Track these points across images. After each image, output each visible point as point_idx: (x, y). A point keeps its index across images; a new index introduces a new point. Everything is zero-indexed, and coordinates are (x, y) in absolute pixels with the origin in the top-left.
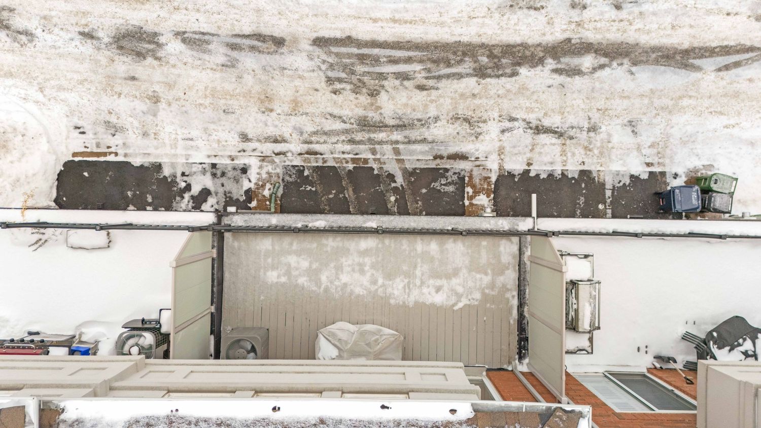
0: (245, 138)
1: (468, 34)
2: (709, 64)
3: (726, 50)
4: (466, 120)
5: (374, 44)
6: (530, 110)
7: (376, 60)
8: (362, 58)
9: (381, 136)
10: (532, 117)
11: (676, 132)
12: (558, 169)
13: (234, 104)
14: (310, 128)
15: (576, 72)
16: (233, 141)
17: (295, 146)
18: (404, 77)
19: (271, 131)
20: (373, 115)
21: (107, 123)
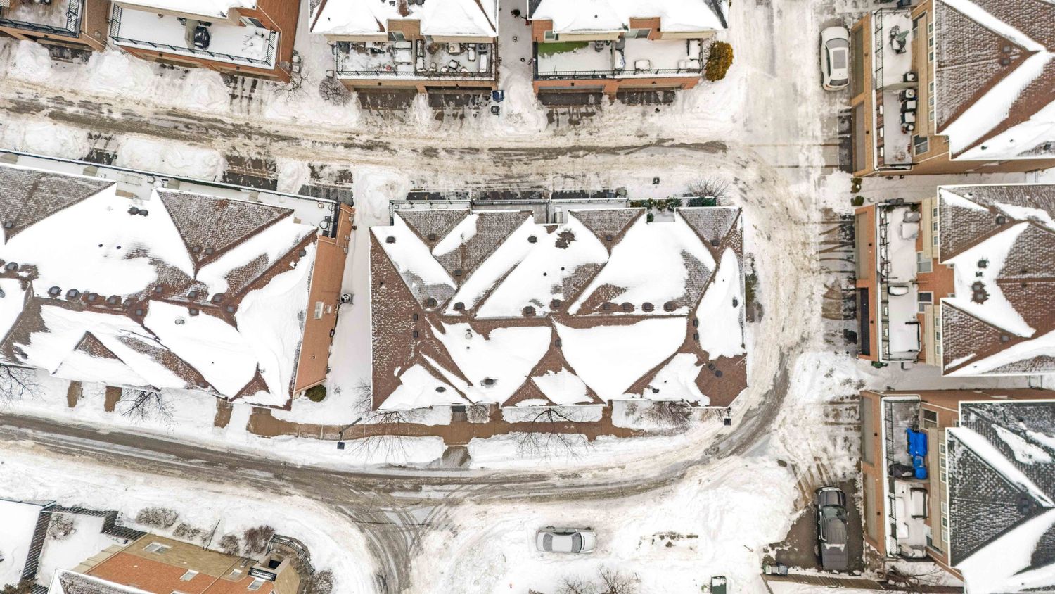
0: (467, 183)
1: (540, 145)
2: (622, 152)
3: (628, 148)
4: (541, 174)
5: (509, 149)
6: (563, 170)
7: (510, 155)
8: (505, 154)
9: (513, 180)
10: (563, 172)
11: (612, 176)
12: (573, 190)
13: (463, 172)
14: (488, 179)
15: (578, 157)
16: (463, 184)
17: (484, 185)
18: (520, 160)
19: (475, 180)
20: (509, 174)
21: (422, 180)
